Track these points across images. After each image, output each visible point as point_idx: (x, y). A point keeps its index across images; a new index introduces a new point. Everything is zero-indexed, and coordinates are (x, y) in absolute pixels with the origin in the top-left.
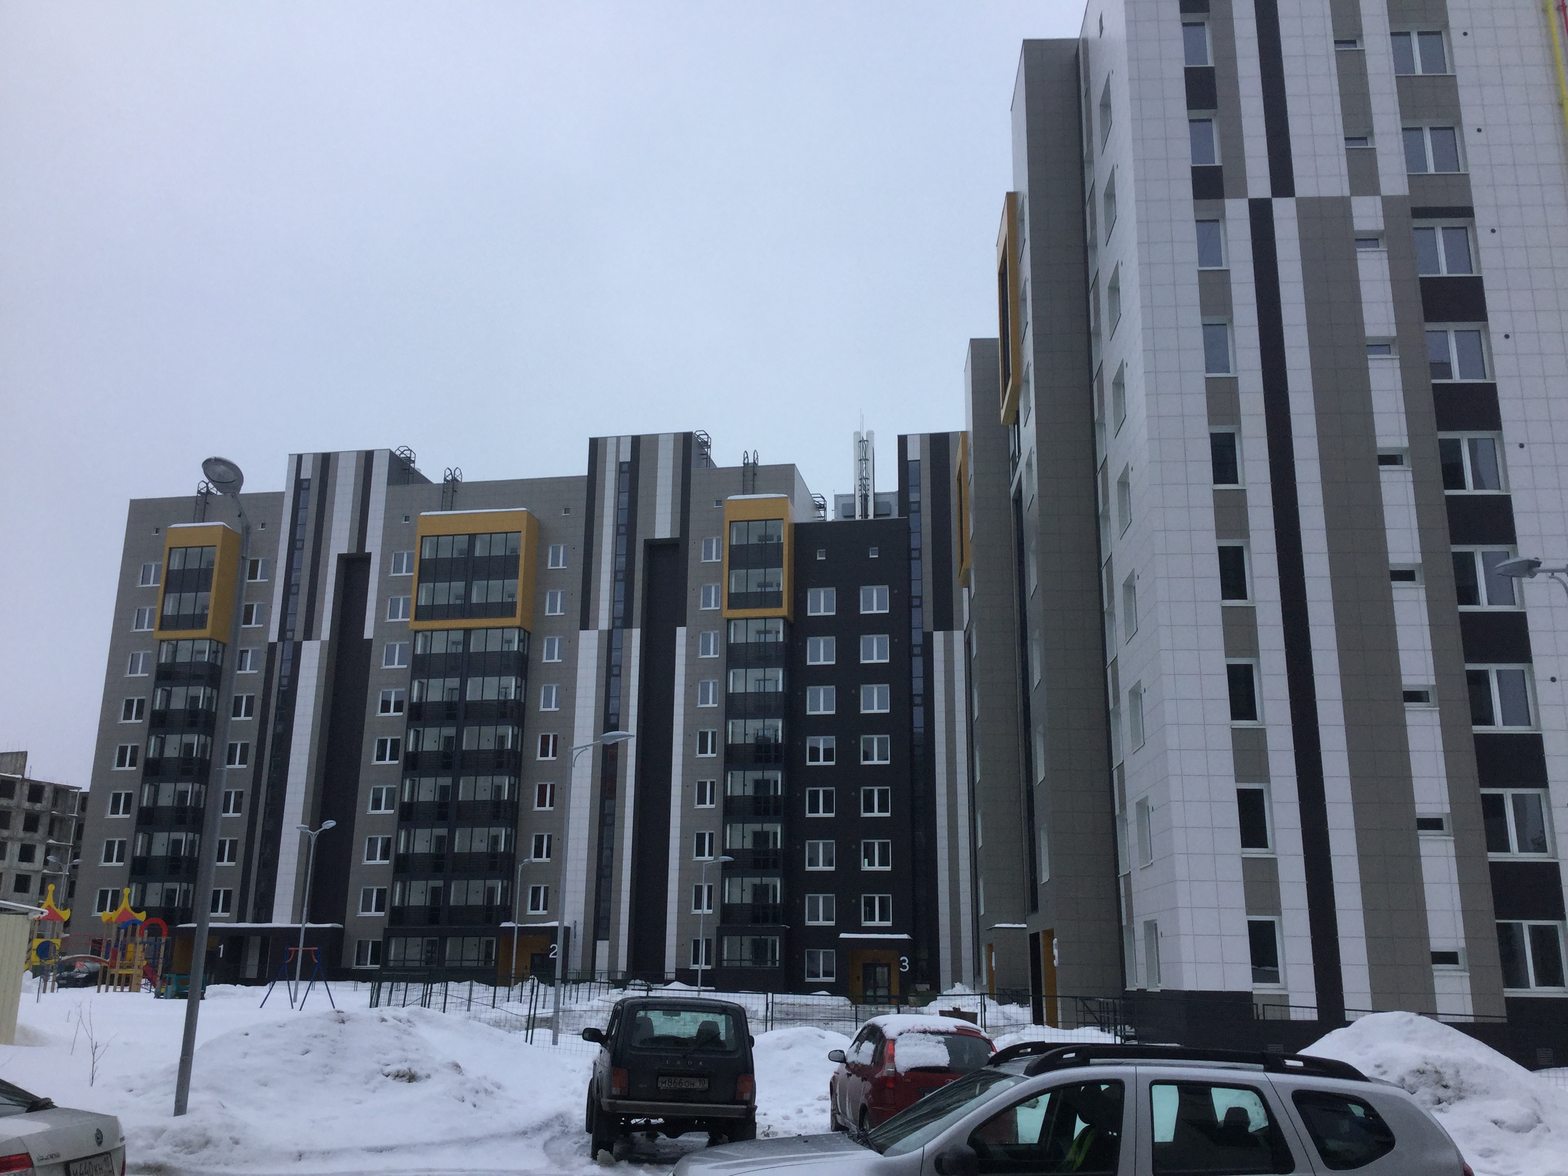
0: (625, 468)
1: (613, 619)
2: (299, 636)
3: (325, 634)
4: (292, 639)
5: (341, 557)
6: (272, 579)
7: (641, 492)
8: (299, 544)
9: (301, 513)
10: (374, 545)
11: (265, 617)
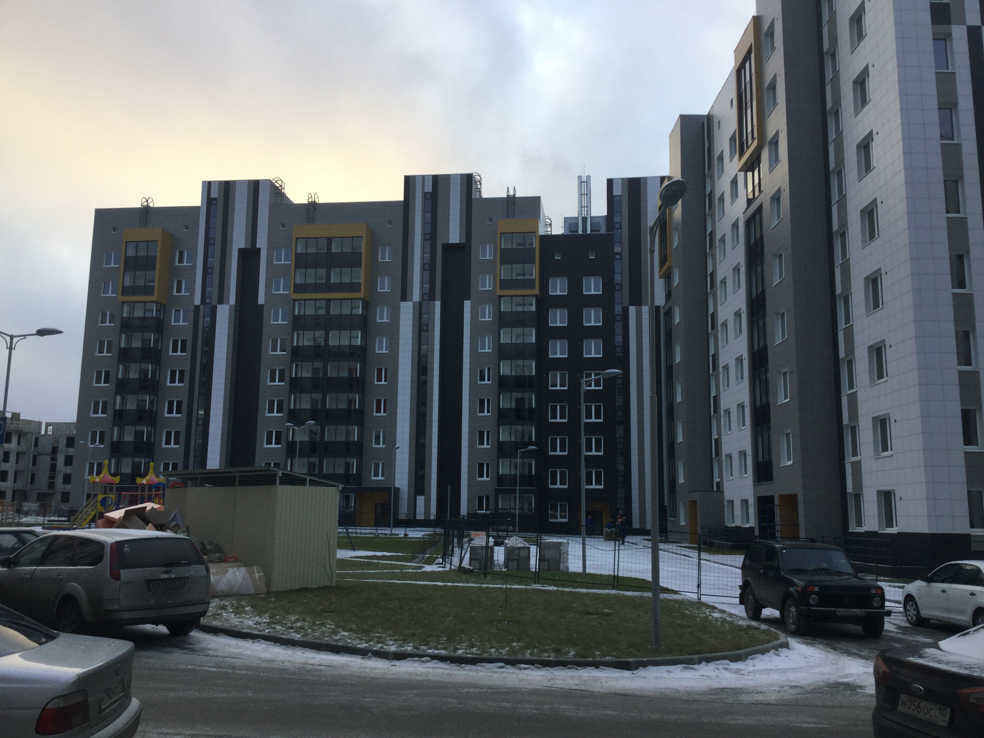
0: (429, 196)
1: (422, 295)
2: (214, 301)
3: (232, 300)
4: (210, 303)
5: (240, 250)
6: (195, 263)
7: (440, 212)
8: (211, 241)
9: (212, 220)
10: (262, 243)
11: (191, 288)
